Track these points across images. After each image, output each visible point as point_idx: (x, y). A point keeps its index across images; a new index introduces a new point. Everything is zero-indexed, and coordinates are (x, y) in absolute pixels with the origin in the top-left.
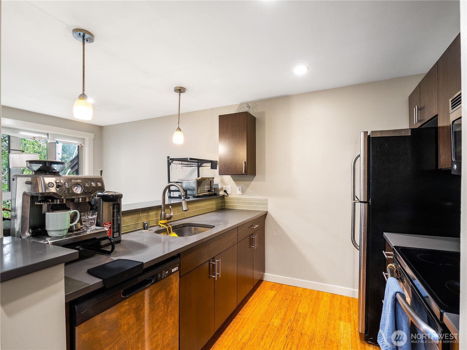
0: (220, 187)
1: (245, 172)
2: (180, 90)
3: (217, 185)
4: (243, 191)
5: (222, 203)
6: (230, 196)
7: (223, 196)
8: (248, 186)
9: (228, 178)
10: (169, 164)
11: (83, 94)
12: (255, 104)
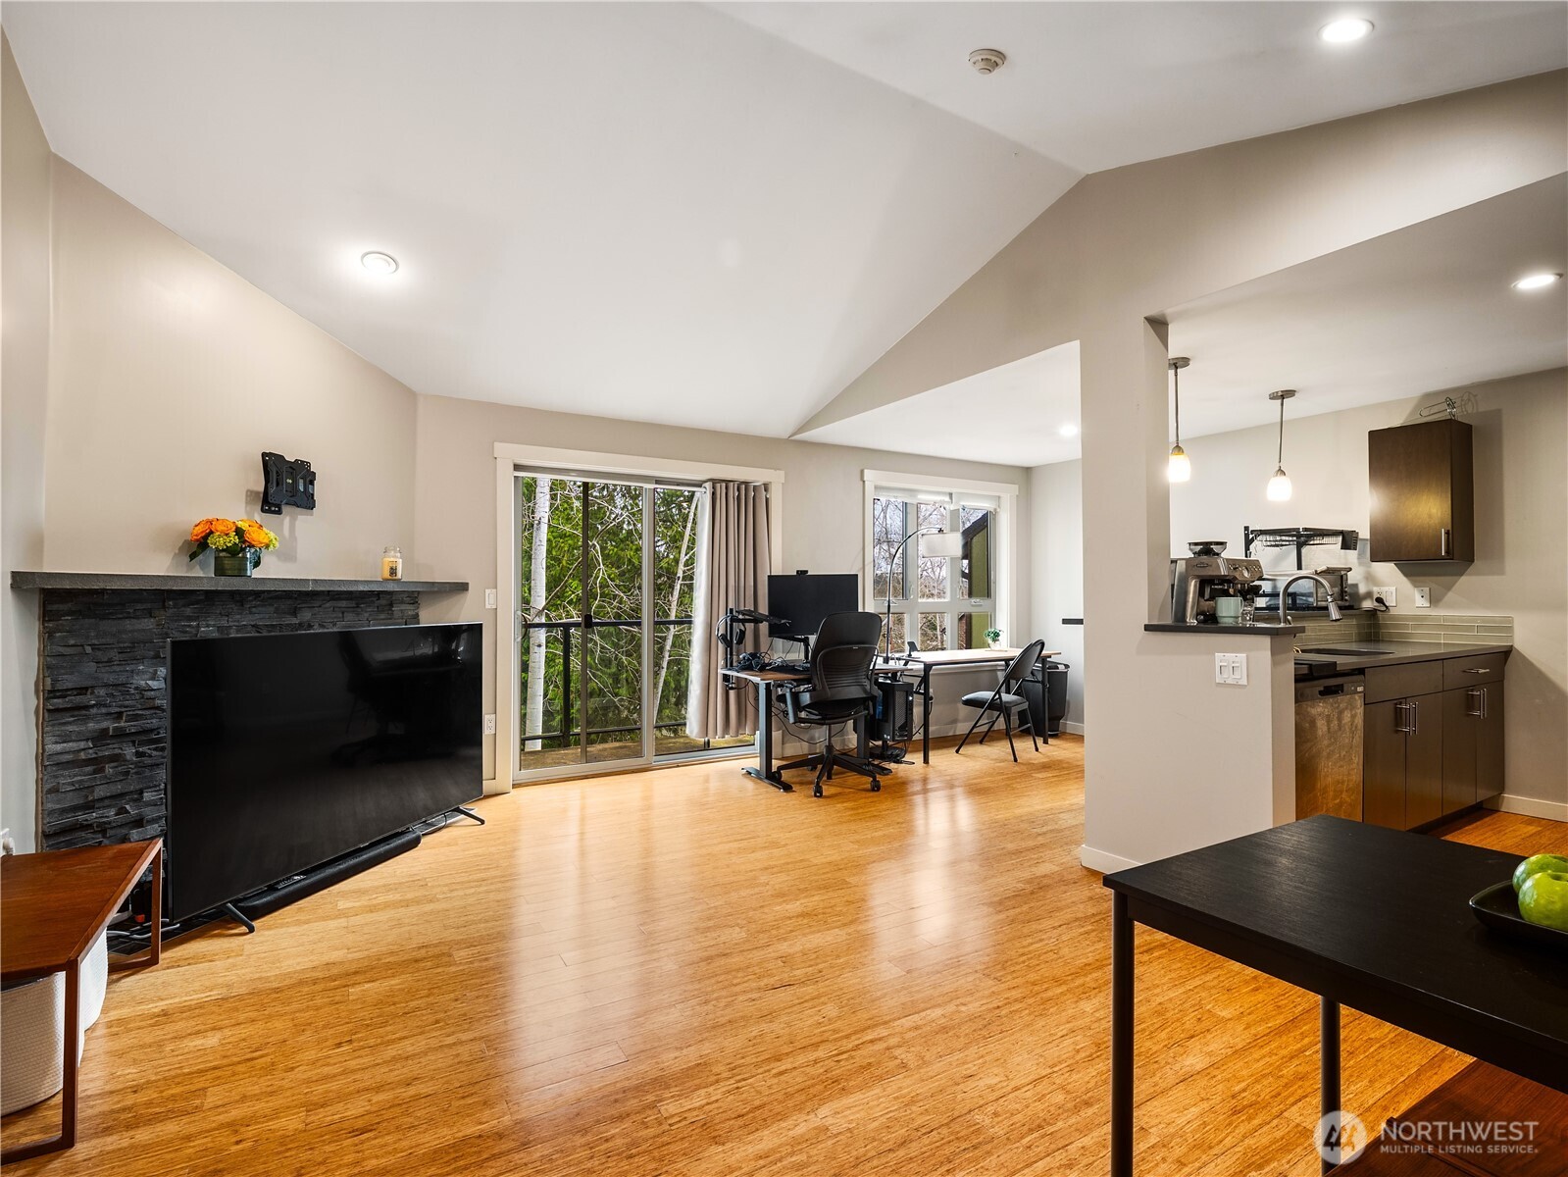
0: (1362, 589)
1: (1447, 552)
2: (1285, 395)
3: (1356, 586)
4: (1434, 600)
5: (1369, 626)
6: (1393, 611)
7: (1373, 613)
8: (1449, 588)
9: (1387, 570)
10: (1248, 542)
11: (1177, 446)
12: (1470, 393)
